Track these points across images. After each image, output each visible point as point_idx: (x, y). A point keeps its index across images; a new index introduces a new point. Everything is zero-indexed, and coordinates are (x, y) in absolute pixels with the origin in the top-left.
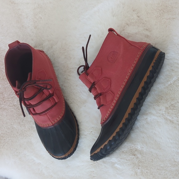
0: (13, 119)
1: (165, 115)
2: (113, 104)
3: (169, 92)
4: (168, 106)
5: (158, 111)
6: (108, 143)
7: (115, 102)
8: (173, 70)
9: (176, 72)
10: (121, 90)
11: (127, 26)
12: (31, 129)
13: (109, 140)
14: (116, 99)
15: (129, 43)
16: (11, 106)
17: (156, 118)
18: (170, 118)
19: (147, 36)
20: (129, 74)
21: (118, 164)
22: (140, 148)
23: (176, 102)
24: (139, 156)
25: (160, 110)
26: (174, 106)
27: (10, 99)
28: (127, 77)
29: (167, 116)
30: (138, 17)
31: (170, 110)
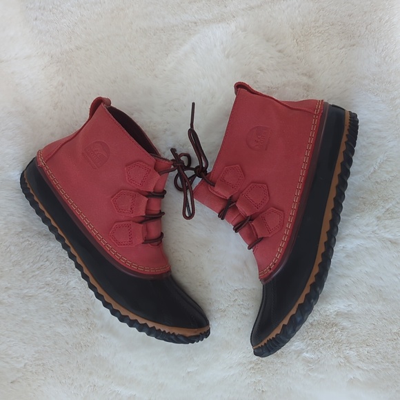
0: (52, 316)
1: (378, 232)
2: (287, 232)
3: (375, 186)
4: (380, 215)
5: (364, 228)
6: (297, 311)
7: (289, 226)
8: (373, 144)
9: (379, 146)
10: (296, 200)
11: (262, 73)
12: (91, 329)
13: (299, 305)
14: (291, 220)
15: (285, 105)
16: (41, 288)
17: (363, 242)
18: (390, 237)
19: (307, 88)
20: (305, 166)
21: (307, 352)
22: (343, 307)
23: (394, 203)
24: (345, 323)
25: (367, 225)
26: (393, 212)
27: (37, 273)
28: (302, 173)
29: (383, 234)
30: (280, 51)
31: (387, 222)
